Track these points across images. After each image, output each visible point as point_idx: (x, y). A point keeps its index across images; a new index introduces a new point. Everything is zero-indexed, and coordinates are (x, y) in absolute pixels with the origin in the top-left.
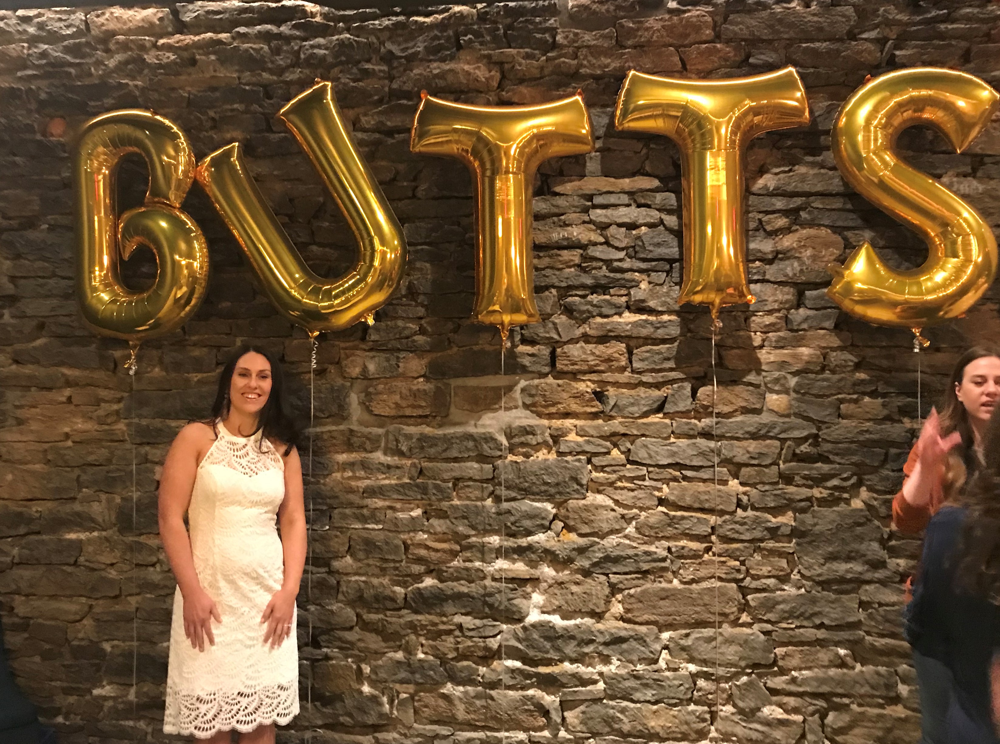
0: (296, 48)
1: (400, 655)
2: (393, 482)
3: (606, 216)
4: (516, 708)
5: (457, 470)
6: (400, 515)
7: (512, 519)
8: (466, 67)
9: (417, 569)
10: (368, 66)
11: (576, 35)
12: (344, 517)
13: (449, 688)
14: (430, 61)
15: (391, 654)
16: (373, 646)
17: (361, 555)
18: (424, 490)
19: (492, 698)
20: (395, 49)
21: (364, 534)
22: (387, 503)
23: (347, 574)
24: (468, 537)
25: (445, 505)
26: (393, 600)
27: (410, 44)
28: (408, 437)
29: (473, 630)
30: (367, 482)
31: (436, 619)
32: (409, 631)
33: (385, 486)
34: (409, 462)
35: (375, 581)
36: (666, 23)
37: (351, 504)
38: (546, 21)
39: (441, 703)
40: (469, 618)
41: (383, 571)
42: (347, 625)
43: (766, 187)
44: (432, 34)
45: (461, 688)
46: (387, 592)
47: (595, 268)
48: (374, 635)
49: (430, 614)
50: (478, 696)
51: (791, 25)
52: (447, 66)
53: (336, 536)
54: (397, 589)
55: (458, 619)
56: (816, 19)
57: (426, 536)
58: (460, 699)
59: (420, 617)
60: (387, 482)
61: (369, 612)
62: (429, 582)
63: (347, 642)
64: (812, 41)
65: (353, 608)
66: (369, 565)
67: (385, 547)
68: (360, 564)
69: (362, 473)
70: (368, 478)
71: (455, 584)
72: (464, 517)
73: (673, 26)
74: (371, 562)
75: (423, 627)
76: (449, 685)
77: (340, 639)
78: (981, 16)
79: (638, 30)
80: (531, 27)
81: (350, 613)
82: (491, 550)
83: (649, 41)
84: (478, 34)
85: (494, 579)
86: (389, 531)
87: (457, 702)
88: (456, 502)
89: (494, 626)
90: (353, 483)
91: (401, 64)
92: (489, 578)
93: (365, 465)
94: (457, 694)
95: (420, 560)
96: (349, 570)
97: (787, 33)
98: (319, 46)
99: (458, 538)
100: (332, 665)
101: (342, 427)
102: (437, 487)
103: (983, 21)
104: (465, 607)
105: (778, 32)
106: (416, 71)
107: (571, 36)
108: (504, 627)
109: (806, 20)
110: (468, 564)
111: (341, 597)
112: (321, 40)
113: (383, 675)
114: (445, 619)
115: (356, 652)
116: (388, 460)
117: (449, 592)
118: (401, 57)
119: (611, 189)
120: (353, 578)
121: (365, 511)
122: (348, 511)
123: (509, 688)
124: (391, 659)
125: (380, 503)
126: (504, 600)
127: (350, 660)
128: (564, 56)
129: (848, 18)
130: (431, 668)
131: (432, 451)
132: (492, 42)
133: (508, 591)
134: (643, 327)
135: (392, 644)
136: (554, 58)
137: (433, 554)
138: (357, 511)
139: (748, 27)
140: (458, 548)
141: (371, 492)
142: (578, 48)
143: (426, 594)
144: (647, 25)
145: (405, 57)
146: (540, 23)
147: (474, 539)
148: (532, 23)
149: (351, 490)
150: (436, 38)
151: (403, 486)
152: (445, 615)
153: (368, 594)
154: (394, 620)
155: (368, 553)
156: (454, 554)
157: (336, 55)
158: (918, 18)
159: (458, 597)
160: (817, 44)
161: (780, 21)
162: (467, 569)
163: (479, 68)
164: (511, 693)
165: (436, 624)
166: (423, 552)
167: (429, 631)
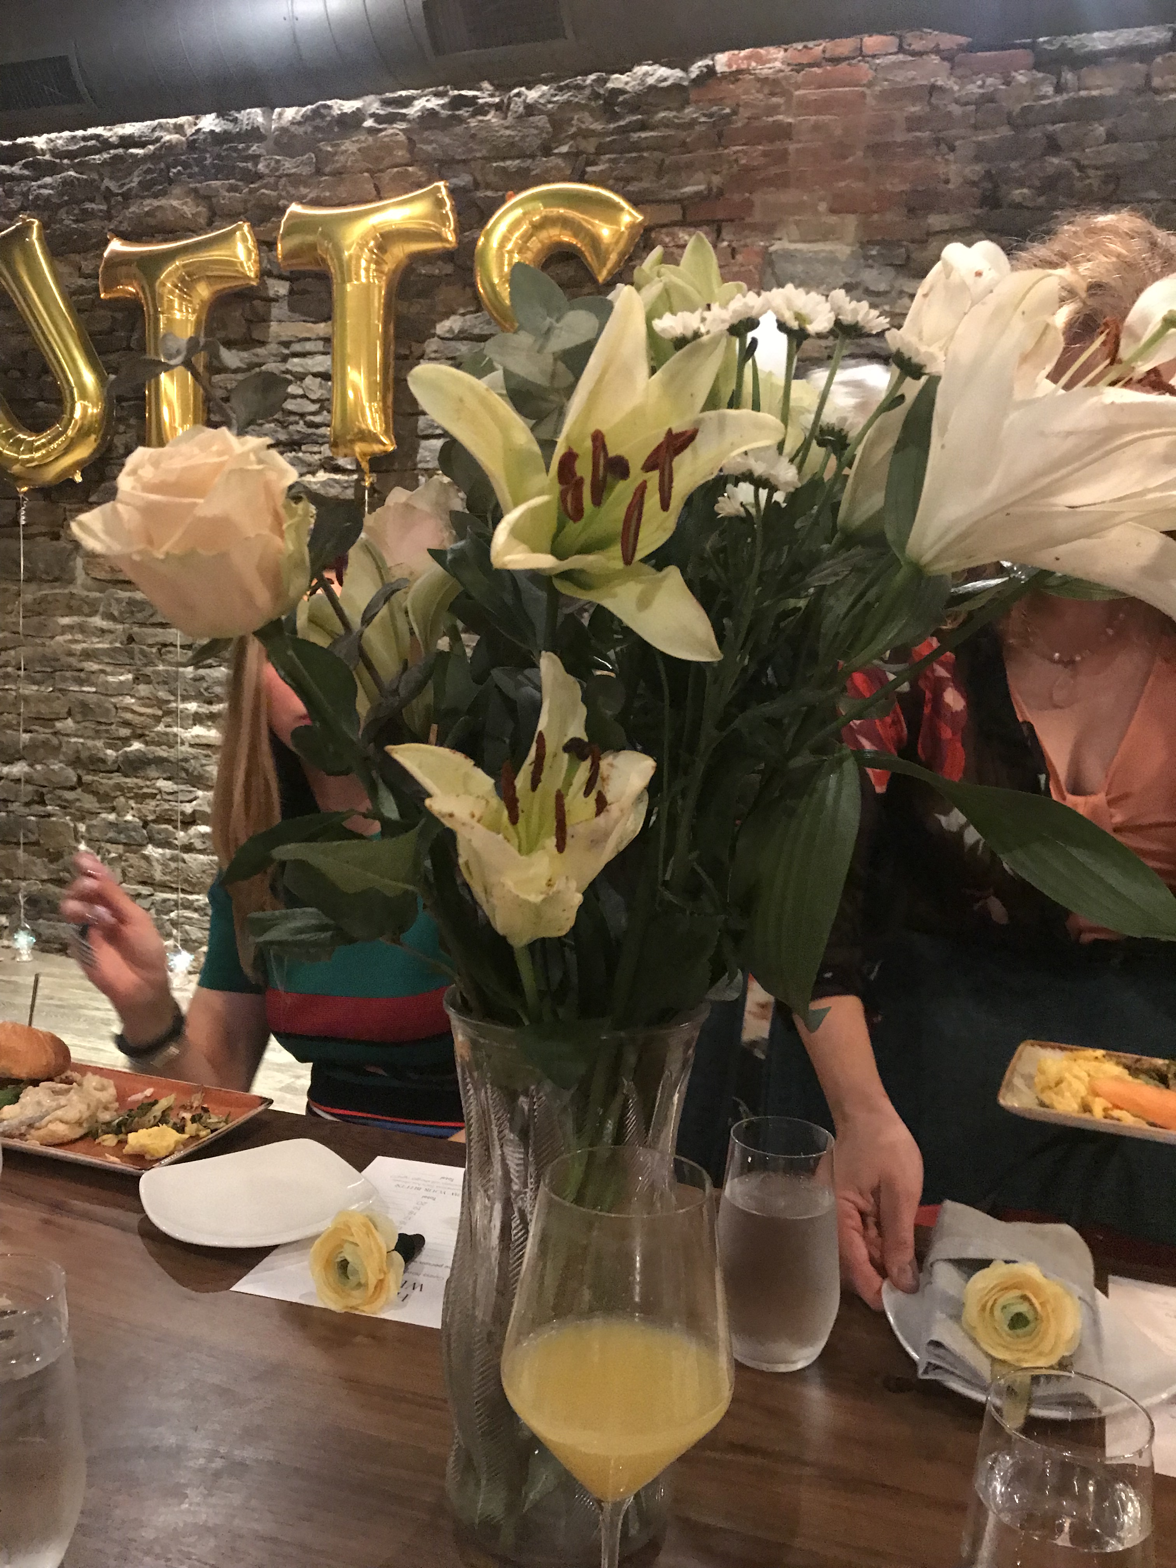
0: (25, 189)
1: (112, 817)
2: (106, 646)
3: (302, 366)
4: (204, 872)
5: (161, 634)
6: (110, 679)
7: (205, 685)
8: (175, 203)
9: (125, 732)
10: (89, 206)
11: (278, 161)
12: (64, 679)
13: (151, 850)
14: (143, 198)
15: (103, 815)
16: (87, 806)
17: (79, 717)
18: (131, 654)
19: (184, 861)
20: (113, 185)
21: (80, 697)
22: (100, 667)
23: (68, 735)
24: (169, 702)
25: (148, 670)
26: (103, 761)
27: (127, 181)
28: (119, 601)
29: (172, 793)
30: (84, 645)
31: (140, 782)
32: (119, 793)
33: (98, 649)
34: (120, 627)
35: (90, 743)
36: (363, 145)
37: (70, 668)
38: (248, 147)
39: (143, 863)
40: (170, 783)
41: (97, 734)
42: (69, 784)
43: (451, 330)
44: (145, 167)
45: (160, 851)
46: (101, 755)
47: (292, 423)
48: (91, 796)
49: (137, 777)
50: (174, 859)
51: (483, 141)
52: (156, 203)
53: (58, 698)
54: (109, 752)
55: (161, 783)
56: (508, 132)
57: (133, 701)
58: (158, 860)
59: (128, 780)
60: (100, 646)
61: (88, 774)
62: (137, 746)
63: (66, 801)
64: (504, 159)
65: (75, 769)
66: (86, 728)
67: (97, 710)
68: (78, 726)
69: (79, 637)
70: (84, 642)
71: (158, 749)
72: (165, 683)
73: (369, 148)
74: (87, 724)
75: (130, 789)
76: (150, 847)
77: (60, 797)
78: (676, 121)
79: (335, 154)
80: (235, 155)
81: (71, 775)
82: (188, 716)
83: (344, 167)
84: (186, 165)
85: (191, 746)
86: (102, 694)
87: (155, 863)
88: (161, 667)
89: (191, 792)
90: (73, 646)
91: (118, 202)
92: (187, 744)
93: (82, 628)
94: (156, 855)
95: (126, 724)
96: (69, 732)
97: (480, 151)
98: (45, 186)
99: (160, 703)
100: (53, 822)
101: (66, 591)
102: (142, 652)
103: (679, 127)
104: (165, 772)
105: (471, 150)
106: (132, 209)
107: (273, 164)
108: (200, 793)
109: (499, 134)
110: (168, 730)
111: (62, 757)
112: (48, 180)
113: (96, 834)
114: (148, 783)
115: (72, 811)
116: (105, 624)
117: (150, 756)
118: (118, 195)
119: (308, 335)
120: (73, 740)
121: (82, 675)
122: (68, 674)
123: (200, 852)
124: (104, 819)
125: (95, 667)
126: (198, 765)
127: (68, 818)
128: (265, 186)
129: (541, 130)
130: (135, 829)
131: (139, 616)
132: (200, 174)
133: (201, 757)
134: (331, 486)
135: (104, 805)
136: (258, 189)
137: (138, 717)
138: (76, 674)
139: (441, 146)
140: (160, 713)
141: (88, 655)
142: (280, 177)
143: (131, 757)
144: (343, 148)
145: (122, 194)
146: (244, 149)
147: (174, 705)
148: (235, 150)
149: (70, 654)
150: (149, 171)
151: (115, 649)
152: (148, 779)
153: (84, 755)
154: (104, 781)
155: (84, 714)
156: (158, 719)
157: (61, 194)
158: (612, 126)
159: (160, 761)
160: (508, 163)
161: (473, 136)
162: (166, 734)
163: (185, 203)
164: (201, 857)
165: (141, 788)
166: (128, 716)
167: (136, 794)
